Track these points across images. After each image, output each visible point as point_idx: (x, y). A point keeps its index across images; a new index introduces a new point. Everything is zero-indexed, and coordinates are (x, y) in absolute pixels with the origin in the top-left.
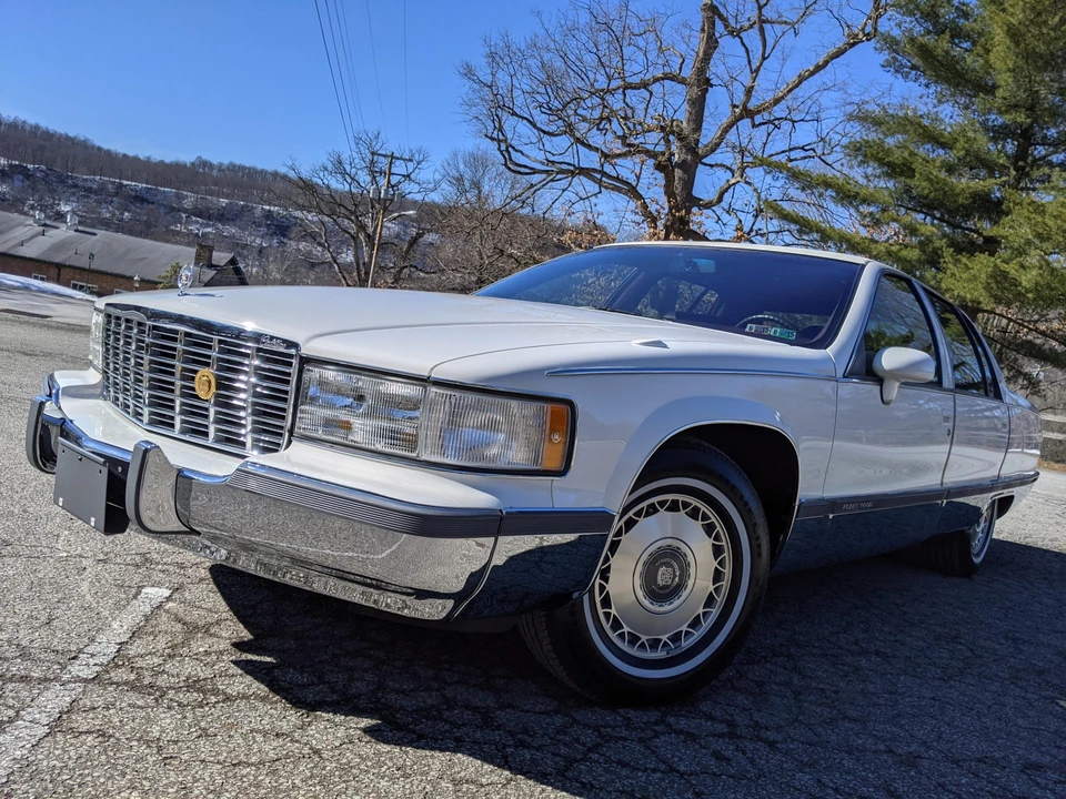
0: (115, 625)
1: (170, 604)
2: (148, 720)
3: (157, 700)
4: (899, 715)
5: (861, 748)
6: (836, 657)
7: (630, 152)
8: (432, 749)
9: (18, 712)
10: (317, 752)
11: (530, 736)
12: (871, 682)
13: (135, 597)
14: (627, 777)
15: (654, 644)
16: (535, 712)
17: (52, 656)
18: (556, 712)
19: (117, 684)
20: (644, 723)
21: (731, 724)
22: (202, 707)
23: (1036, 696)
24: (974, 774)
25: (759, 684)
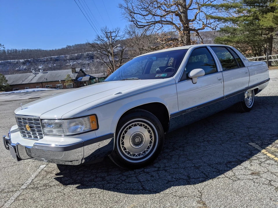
0: (32, 176)
1: (45, 168)
2: (33, 195)
3: (36, 190)
4: (202, 156)
5: (187, 167)
6: (196, 144)
7: (167, 13)
9: (9, 198)
10: (64, 194)
11: (111, 181)
12: (201, 149)
13: (38, 168)
14: (128, 185)
15: (139, 155)
16: (115, 175)
17: (19, 185)
18: (119, 174)
19: (30, 188)
20: (138, 172)
21: (159, 168)
22: (45, 189)
23: (243, 143)
24: (213, 168)
25: (172, 156)
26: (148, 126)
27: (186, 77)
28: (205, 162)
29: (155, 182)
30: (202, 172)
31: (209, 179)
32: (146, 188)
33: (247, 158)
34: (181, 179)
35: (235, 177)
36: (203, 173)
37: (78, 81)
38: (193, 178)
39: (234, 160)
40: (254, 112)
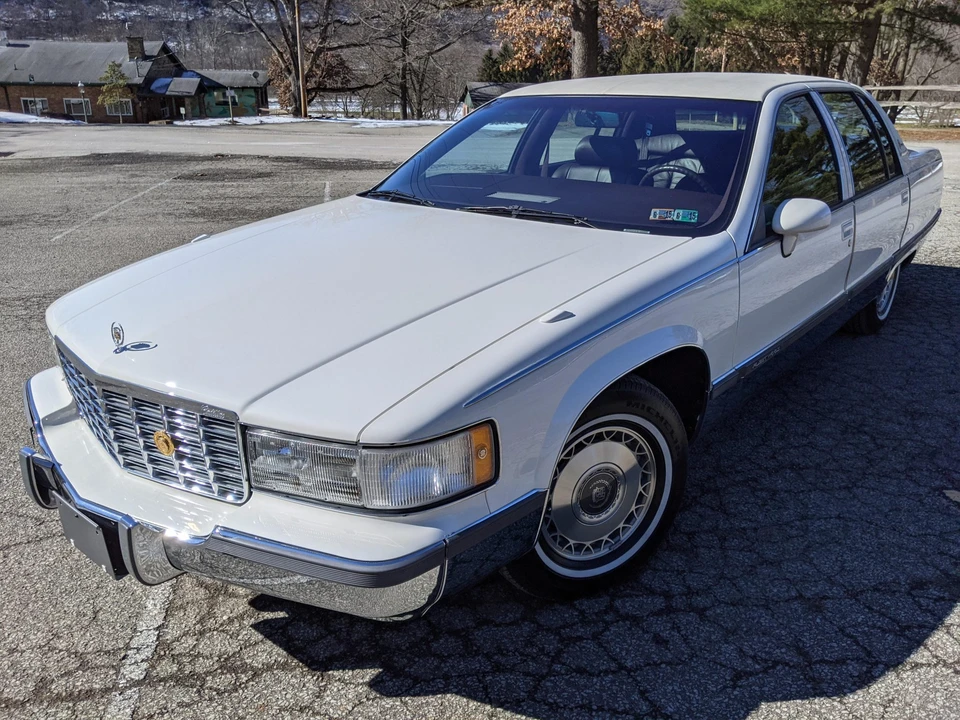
3: (199, 691)
4: (808, 547)
5: (776, 599)
11: (503, 655)
12: (787, 509)
15: (597, 545)
16: (508, 625)
17: (106, 660)
18: (524, 619)
19: (164, 680)
20: (596, 614)
21: (667, 596)
22: (236, 691)
23: (926, 490)
24: (869, 608)
25: (691, 535)
26: (642, 441)
27: (767, 233)
28: (829, 577)
31: (881, 666)
36: (849, 636)
38: (822, 661)
39: (930, 573)
40: (894, 334)
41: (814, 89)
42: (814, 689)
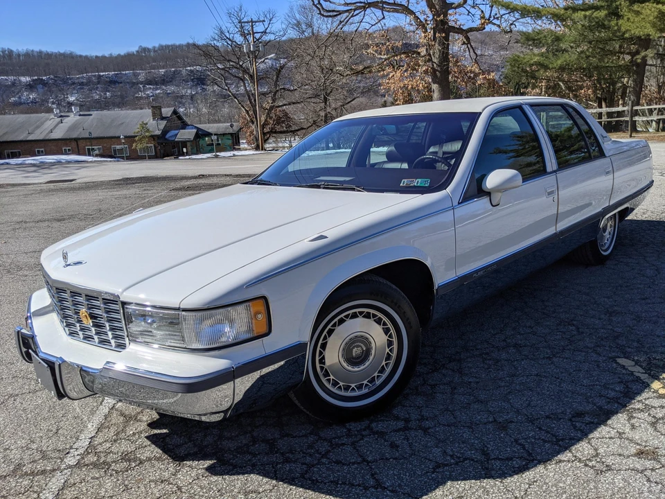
0: (89, 426)
1: (119, 404)
2: (100, 486)
3: (105, 471)
4: (510, 392)
5: (478, 422)
6: (487, 354)
8: (239, 474)
9: (38, 494)
10: (179, 488)
11: (293, 453)
12: (503, 370)
13: (101, 404)
14: (338, 471)
15: (360, 387)
16: (299, 437)
17: (57, 455)
18: (310, 434)
19: (87, 465)
20: (358, 431)
21: (407, 421)
22: (127, 471)
23: (604, 358)
24: (540, 429)
25: (433, 386)
26: (384, 318)
27: (476, 190)
28: (518, 410)
29: (403, 465)
30: (516, 441)
31: (536, 462)
32: (385, 483)
33: (619, 403)
34: (466, 459)
35: (598, 460)
36: (520, 444)
37: (166, 139)
38: (498, 459)
39: (589, 407)
40: (615, 265)
41: (526, 104)
42: (486, 474)
